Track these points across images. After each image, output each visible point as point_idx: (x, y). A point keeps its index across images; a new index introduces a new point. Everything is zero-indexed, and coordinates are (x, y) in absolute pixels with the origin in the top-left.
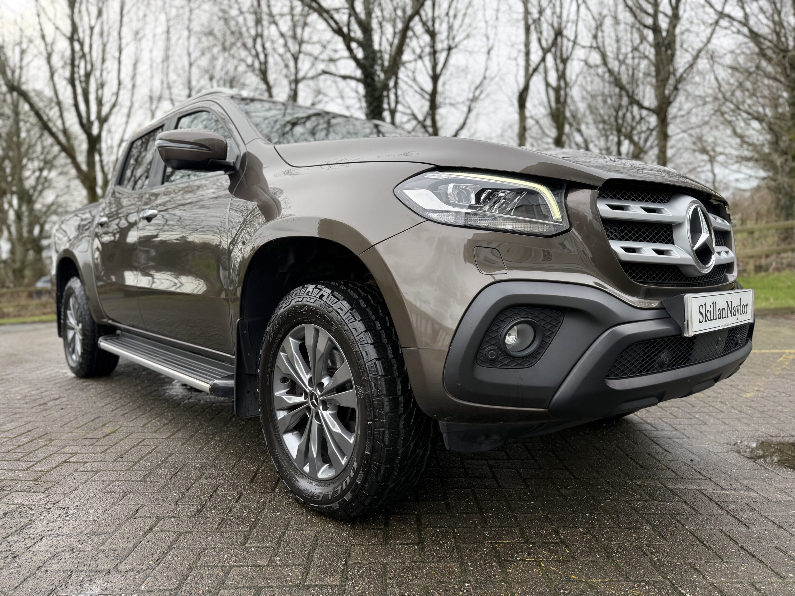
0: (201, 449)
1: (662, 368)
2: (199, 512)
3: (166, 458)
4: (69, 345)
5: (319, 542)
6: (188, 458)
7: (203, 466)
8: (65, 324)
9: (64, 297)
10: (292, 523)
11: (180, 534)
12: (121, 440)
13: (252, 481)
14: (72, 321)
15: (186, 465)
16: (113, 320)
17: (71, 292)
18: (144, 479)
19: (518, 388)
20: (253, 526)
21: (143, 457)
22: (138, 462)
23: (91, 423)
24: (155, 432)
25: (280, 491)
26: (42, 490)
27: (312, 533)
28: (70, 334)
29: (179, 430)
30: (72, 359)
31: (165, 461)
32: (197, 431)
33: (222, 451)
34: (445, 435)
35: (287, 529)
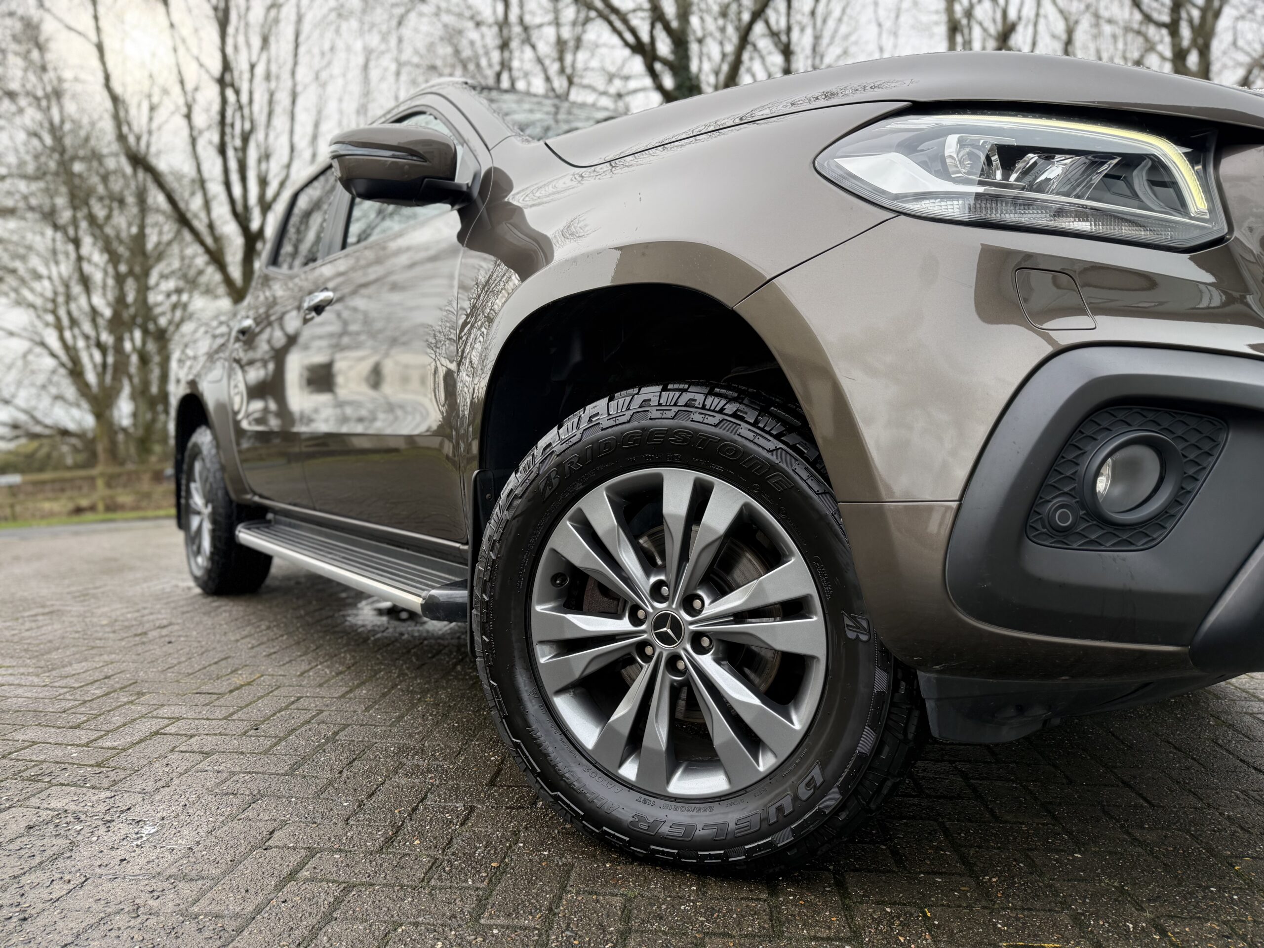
0: (401, 717)
2: (389, 841)
3: (336, 734)
4: (193, 540)
5: (635, 924)
6: (375, 735)
7: (402, 750)
8: (188, 505)
9: (187, 459)
10: (573, 876)
11: (348, 888)
12: (259, 698)
13: (492, 783)
14: (198, 500)
15: (369, 747)
16: (261, 496)
17: (197, 453)
18: (291, 772)
19: (1126, 596)
20: (495, 877)
21: (295, 730)
22: (284, 738)
23: (213, 668)
24: (321, 685)
25: (547, 807)
26: (106, 783)
27: (618, 902)
28: (195, 522)
29: (363, 683)
30: (196, 563)
31: (333, 739)
32: (394, 686)
33: (437, 724)
34: (930, 705)
35: (563, 889)
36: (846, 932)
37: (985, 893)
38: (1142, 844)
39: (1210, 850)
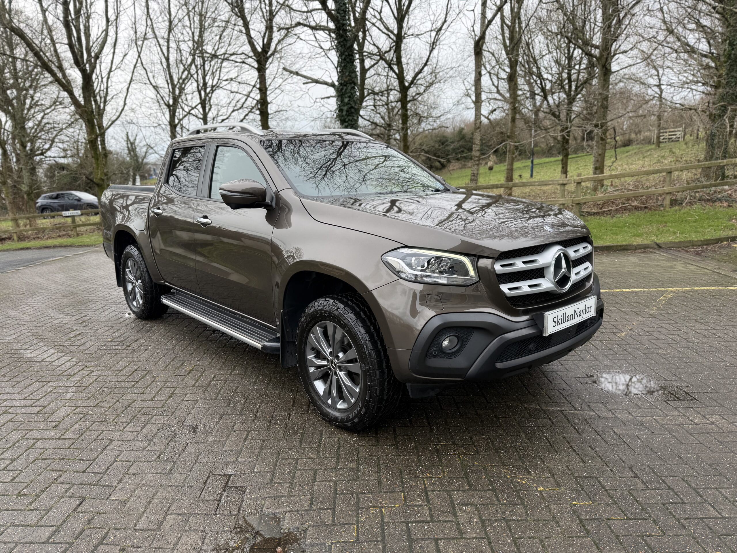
0: (255, 382)
1: (530, 352)
2: (269, 427)
3: (236, 390)
4: (129, 296)
5: (341, 445)
6: (249, 389)
7: (261, 395)
8: (124, 278)
9: (123, 258)
10: (324, 433)
11: (264, 441)
12: (200, 376)
13: (293, 406)
14: (130, 277)
15: (250, 394)
17: (130, 256)
18: (228, 406)
19: (449, 369)
20: (303, 434)
21: (221, 390)
22: (219, 393)
23: (173, 363)
24: (219, 369)
25: (312, 412)
26: (170, 413)
27: (336, 439)
28: (130, 287)
29: (235, 367)
30: (133, 305)
31: (235, 392)
32: (247, 368)
33: (269, 384)
34: (409, 391)
35: (321, 436)
36: (394, 443)
37: (431, 431)
38: (477, 414)
39: (496, 416)
